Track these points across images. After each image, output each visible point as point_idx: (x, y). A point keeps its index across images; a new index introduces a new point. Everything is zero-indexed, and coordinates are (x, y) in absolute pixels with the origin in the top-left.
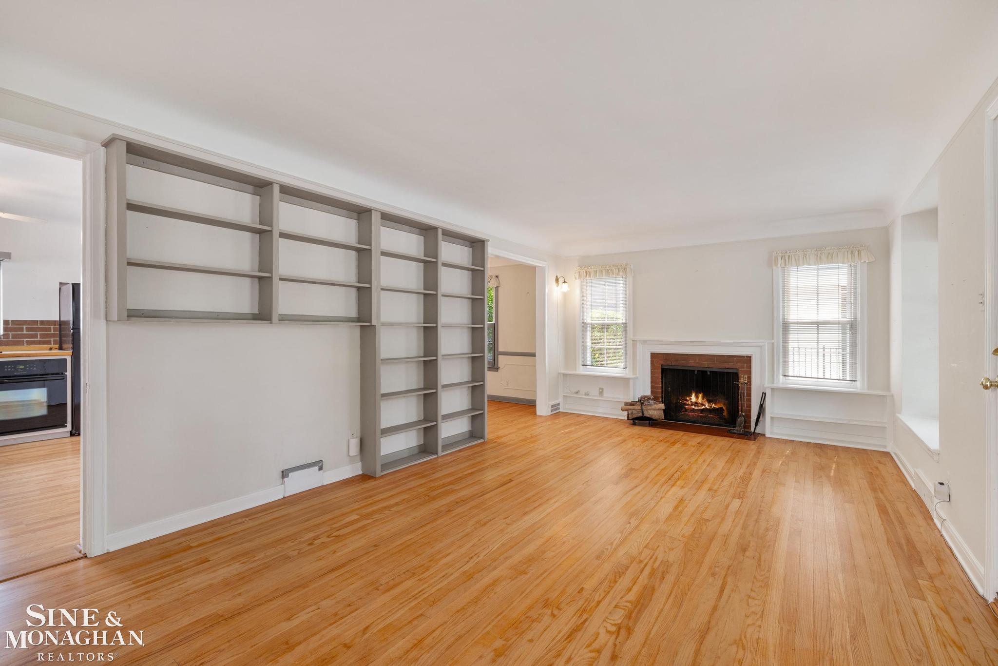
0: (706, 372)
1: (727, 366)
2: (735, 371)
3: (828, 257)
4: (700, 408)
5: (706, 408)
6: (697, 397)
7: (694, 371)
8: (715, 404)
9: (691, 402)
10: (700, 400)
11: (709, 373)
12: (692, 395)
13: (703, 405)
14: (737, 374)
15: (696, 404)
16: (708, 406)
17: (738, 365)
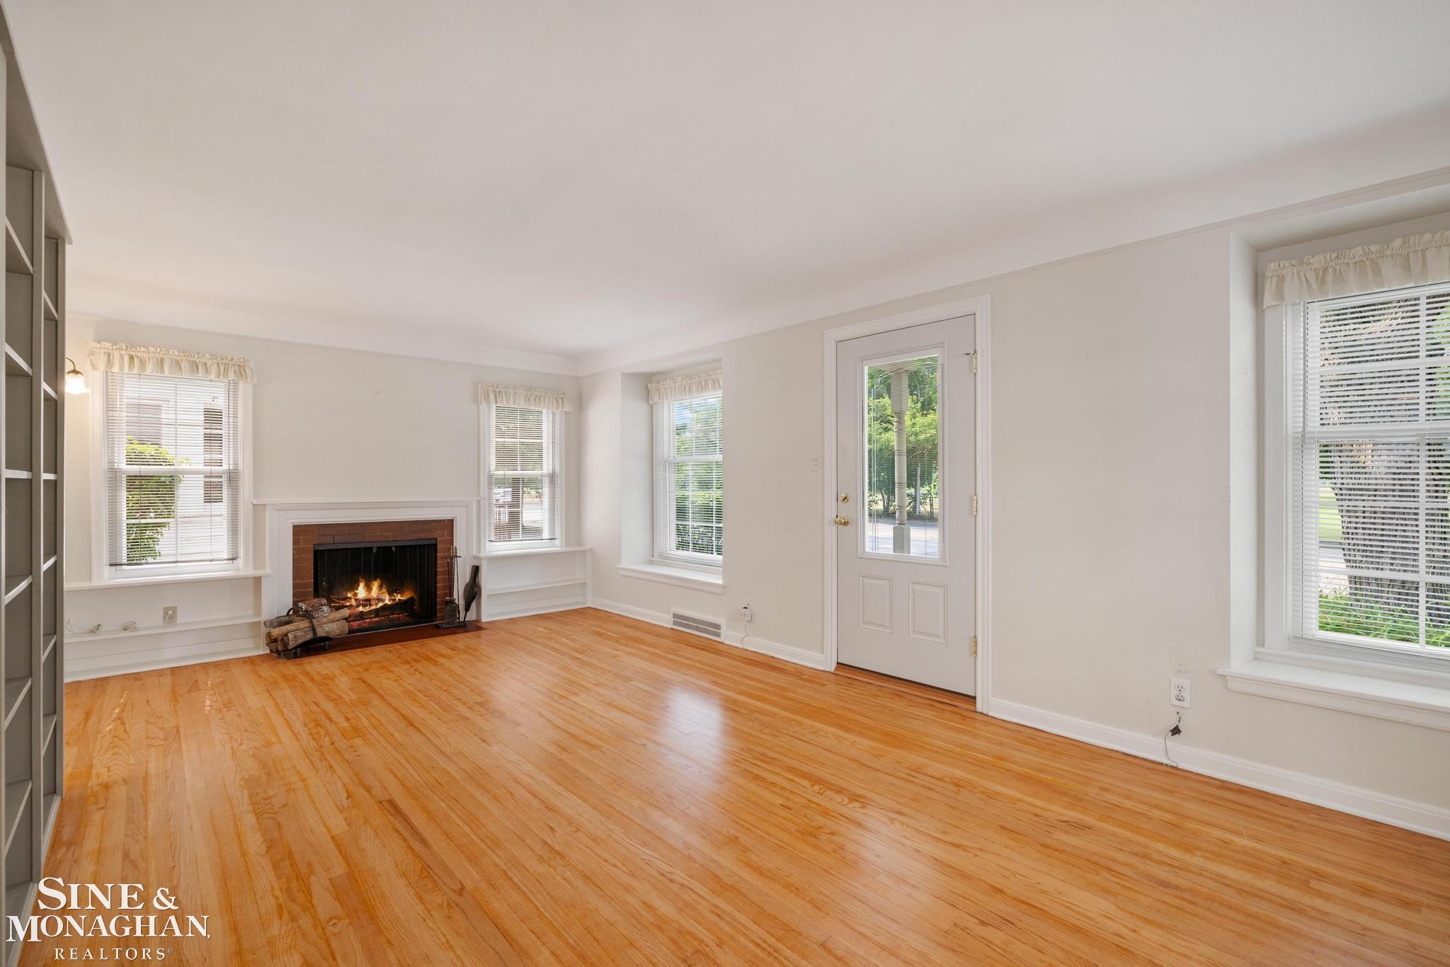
0: (390, 548)
1: (423, 536)
2: (433, 542)
3: (535, 400)
4: (373, 607)
5: (386, 604)
6: (369, 588)
7: (371, 548)
8: (401, 593)
9: (356, 600)
10: (375, 592)
11: (394, 549)
12: (359, 585)
13: (379, 600)
14: (435, 545)
15: (367, 601)
16: (389, 600)
17: (437, 534)
